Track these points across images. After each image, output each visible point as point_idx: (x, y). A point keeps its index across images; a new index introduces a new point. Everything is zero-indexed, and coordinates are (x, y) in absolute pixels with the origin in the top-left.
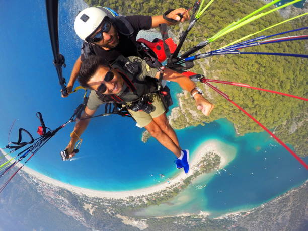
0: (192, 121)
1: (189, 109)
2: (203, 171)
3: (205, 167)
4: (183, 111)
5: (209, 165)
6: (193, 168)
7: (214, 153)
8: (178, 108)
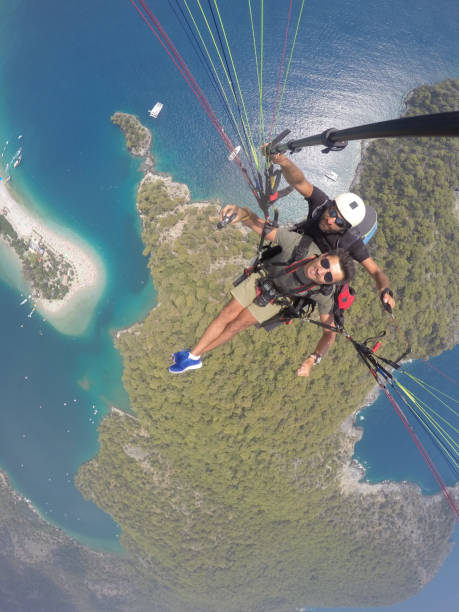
0: (158, 225)
1: (185, 222)
2: (27, 262)
3: (39, 263)
4: (181, 209)
5: (44, 274)
6: (35, 236)
7: (74, 283)
8: (188, 198)
